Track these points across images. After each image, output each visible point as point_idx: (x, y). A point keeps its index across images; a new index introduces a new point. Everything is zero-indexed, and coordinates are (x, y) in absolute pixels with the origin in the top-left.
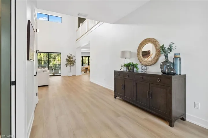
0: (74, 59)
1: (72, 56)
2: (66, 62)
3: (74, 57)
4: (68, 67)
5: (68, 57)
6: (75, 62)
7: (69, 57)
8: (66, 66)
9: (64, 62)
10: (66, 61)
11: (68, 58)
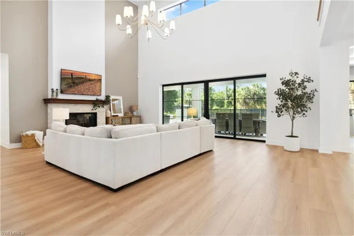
0: (309, 87)
1: (298, 81)
2: (278, 102)
3: (309, 80)
4: (286, 117)
5: (283, 83)
6: (314, 100)
7: (286, 83)
8: (279, 116)
9: (273, 101)
10: (277, 96)
11: (283, 87)
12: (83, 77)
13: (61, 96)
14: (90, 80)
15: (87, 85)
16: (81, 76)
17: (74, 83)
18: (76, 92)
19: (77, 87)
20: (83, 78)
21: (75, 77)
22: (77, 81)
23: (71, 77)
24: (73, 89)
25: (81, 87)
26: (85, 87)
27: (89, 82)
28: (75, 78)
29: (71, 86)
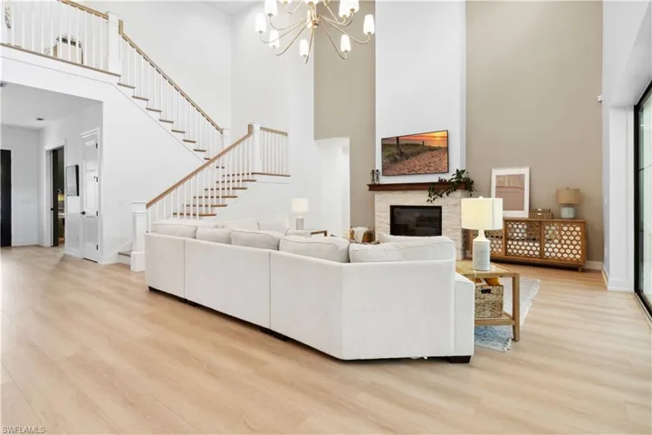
12: (418, 142)
13: (384, 180)
14: (431, 149)
15: (426, 156)
16: (415, 142)
17: (401, 154)
18: (406, 171)
19: (406, 162)
20: (417, 145)
21: (405, 142)
22: (407, 151)
23: (396, 143)
24: (399, 166)
25: (414, 162)
26: (422, 163)
27: (430, 152)
28: (403, 145)
29: (396, 161)
